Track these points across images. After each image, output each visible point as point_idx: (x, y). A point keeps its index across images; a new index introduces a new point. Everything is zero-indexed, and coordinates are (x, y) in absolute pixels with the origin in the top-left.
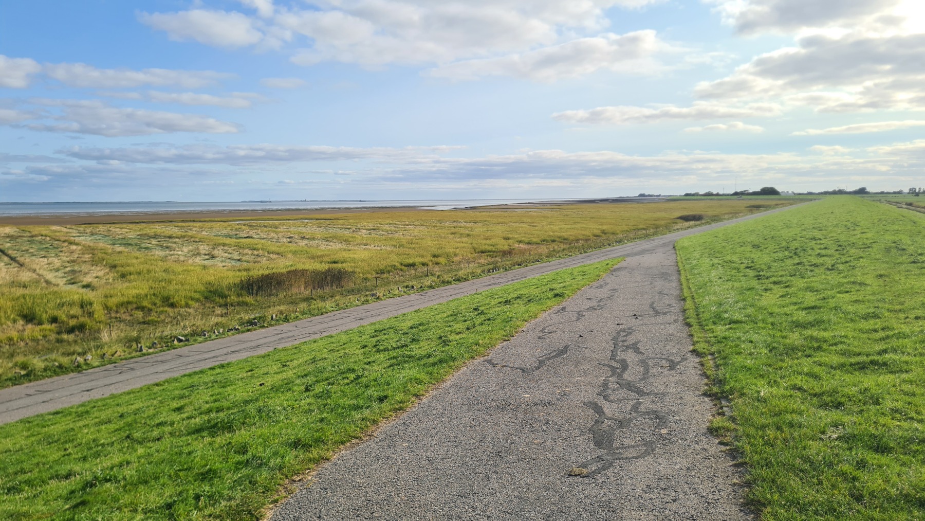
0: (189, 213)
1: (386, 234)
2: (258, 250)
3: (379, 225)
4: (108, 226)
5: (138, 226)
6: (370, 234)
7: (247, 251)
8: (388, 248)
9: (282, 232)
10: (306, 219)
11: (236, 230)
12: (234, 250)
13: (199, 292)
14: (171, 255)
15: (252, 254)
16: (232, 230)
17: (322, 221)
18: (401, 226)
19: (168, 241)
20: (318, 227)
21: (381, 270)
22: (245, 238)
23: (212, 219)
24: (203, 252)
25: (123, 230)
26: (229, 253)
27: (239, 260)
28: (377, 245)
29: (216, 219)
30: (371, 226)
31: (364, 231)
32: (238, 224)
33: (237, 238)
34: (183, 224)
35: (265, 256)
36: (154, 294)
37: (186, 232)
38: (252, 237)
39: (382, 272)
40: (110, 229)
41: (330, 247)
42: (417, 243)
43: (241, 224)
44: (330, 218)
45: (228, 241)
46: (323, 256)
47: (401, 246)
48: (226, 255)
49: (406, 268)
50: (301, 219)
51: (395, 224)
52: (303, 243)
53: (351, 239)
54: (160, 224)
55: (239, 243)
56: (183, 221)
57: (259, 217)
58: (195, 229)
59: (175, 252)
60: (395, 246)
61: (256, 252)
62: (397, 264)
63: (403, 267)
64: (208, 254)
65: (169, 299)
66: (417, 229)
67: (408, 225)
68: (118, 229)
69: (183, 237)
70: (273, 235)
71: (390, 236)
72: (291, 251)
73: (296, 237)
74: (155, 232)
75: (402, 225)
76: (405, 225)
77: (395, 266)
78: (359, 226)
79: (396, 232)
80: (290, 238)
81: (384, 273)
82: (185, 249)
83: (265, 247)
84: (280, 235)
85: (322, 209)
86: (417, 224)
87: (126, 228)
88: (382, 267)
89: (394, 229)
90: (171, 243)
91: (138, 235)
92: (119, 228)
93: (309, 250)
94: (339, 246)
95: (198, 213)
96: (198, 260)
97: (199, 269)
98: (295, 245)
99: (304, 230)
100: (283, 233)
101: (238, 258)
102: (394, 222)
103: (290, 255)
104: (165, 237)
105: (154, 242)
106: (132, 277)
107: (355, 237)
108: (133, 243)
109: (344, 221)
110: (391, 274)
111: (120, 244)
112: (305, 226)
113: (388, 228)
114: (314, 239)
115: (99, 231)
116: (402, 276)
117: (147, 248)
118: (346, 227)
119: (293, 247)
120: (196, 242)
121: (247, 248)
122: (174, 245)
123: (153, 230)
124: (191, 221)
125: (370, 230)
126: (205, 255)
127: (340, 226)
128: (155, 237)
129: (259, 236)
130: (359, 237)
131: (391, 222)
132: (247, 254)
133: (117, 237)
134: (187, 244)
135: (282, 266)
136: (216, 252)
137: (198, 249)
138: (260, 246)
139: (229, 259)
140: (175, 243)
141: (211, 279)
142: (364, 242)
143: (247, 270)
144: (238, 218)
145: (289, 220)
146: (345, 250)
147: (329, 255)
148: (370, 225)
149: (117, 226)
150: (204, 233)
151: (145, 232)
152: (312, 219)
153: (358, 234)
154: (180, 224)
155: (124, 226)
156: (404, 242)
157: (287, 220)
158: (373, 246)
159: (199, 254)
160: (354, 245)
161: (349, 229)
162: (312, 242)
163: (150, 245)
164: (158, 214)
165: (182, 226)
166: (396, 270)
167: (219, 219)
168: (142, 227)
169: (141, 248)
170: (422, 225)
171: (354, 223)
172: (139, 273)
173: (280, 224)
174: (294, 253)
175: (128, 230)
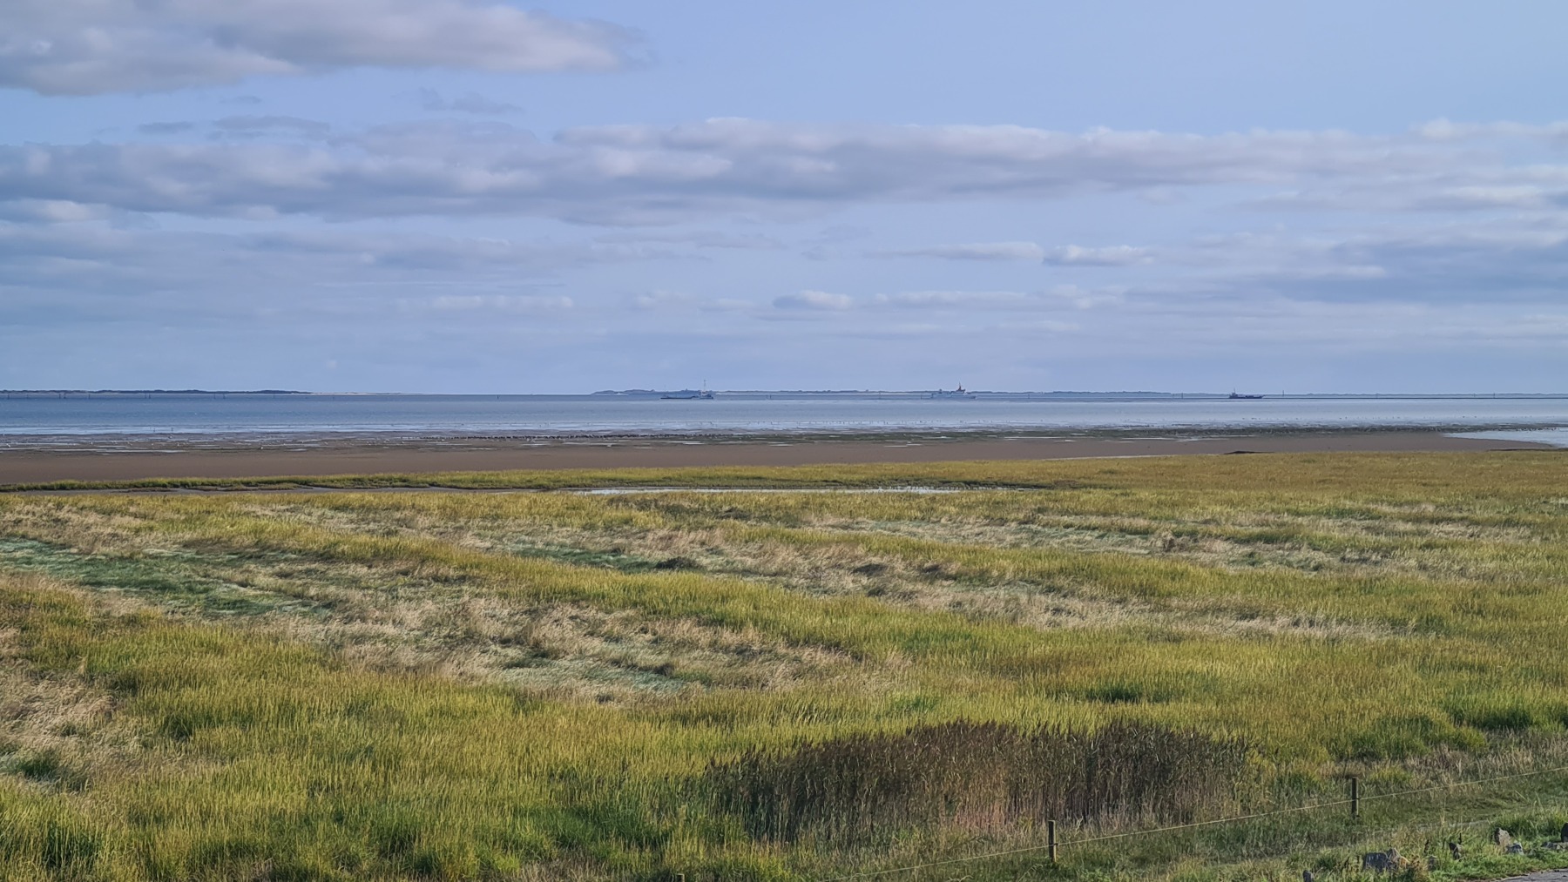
0: (374, 445)
1: (1335, 561)
2: (738, 625)
3: (1287, 518)
4: (50, 499)
5: (176, 500)
6: (1252, 559)
7: (685, 628)
8: (1371, 636)
9: (828, 544)
10: (918, 481)
11: (608, 527)
12: (627, 622)
13: (534, 813)
14: (359, 639)
15: (713, 645)
16: (590, 527)
17: (1001, 493)
18: (1401, 526)
19: (323, 576)
20: (991, 520)
21: (1358, 742)
22: (660, 566)
23: (487, 475)
24: (489, 628)
25: (117, 520)
26: (611, 638)
27: (661, 671)
28: (1301, 614)
29: (505, 477)
30: (1246, 521)
31: (1220, 546)
32: (612, 501)
33: (627, 568)
34: (369, 497)
35: (779, 658)
36: (339, 818)
37: (389, 533)
38: (690, 566)
39: (1366, 752)
40: (62, 514)
41: (1073, 622)
42: (1511, 614)
43: (625, 500)
44: (1033, 479)
45: (591, 580)
46: (1056, 663)
47: (1430, 624)
48: (596, 644)
49: (1483, 735)
50: (896, 481)
51: (1368, 515)
52: (940, 597)
53: (1167, 585)
54: (268, 496)
55: (641, 589)
56: (358, 484)
57: (695, 470)
58: (423, 521)
59: (371, 628)
60: (1397, 624)
61: (728, 637)
62: (1437, 715)
63: (1468, 732)
64: (517, 640)
65: (411, 839)
66: (1490, 542)
67: (1435, 521)
68: (93, 518)
69: (387, 556)
70: (785, 556)
71: (1361, 572)
72: (895, 636)
73: (899, 567)
74: (257, 531)
75: (1406, 520)
76: (1418, 520)
77: (1426, 723)
78: (1189, 518)
79: (1387, 552)
80: (869, 570)
81: (1375, 756)
82: (412, 616)
83: (767, 614)
84: (821, 557)
85: (981, 435)
86: (1480, 514)
87: (124, 513)
88: (1363, 728)
89: (1372, 538)
90: (337, 581)
91: (187, 545)
92: (93, 508)
93: (977, 631)
94: (1116, 618)
95: (413, 447)
96: (478, 664)
97: (501, 709)
98: (902, 606)
99: (926, 534)
100: (834, 550)
101: (659, 660)
102: (1359, 504)
103: (893, 657)
104: (304, 554)
105: (263, 576)
106: (220, 734)
107: (1183, 575)
108: (172, 579)
109: (1107, 495)
110: (1412, 762)
111: (121, 585)
112: (927, 515)
113: (1337, 535)
114: (983, 578)
115: (18, 522)
116: (1472, 773)
117: (239, 605)
118: (1126, 522)
119: (897, 615)
120: (446, 580)
121: (689, 615)
122: (356, 595)
123: (248, 523)
124: (391, 484)
125: (1248, 540)
126: (505, 642)
127: (1094, 520)
128: (262, 552)
129: (721, 560)
130: (1205, 573)
131: (1348, 504)
132: (692, 645)
133: (101, 550)
134: (410, 592)
135: (877, 707)
136: (548, 631)
137: (464, 612)
138: (741, 608)
139: (616, 663)
140: (354, 582)
141: (569, 753)
142: (1238, 598)
143: (718, 718)
144: (599, 474)
145: (836, 483)
146: (1152, 637)
147: (1086, 660)
148: (1241, 518)
149: (88, 500)
150: (469, 540)
151: (212, 532)
152: (945, 483)
153: (1193, 562)
154: (354, 497)
155: (118, 500)
156: (1441, 603)
157: (827, 483)
158: (1282, 620)
159: (471, 638)
160: (1190, 615)
161: (1145, 533)
162: (982, 597)
163: (250, 592)
164: (238, 450)
165: (366, 508)
166: (1436, 742)
167: (516, 476)
168: (193, 509)
169: (214, 602)
170: (1509, 523)
171: (1160, 504)
172: (246, 719)
173: (805, 506)
174: (914, 644)
175: (138, 522)
